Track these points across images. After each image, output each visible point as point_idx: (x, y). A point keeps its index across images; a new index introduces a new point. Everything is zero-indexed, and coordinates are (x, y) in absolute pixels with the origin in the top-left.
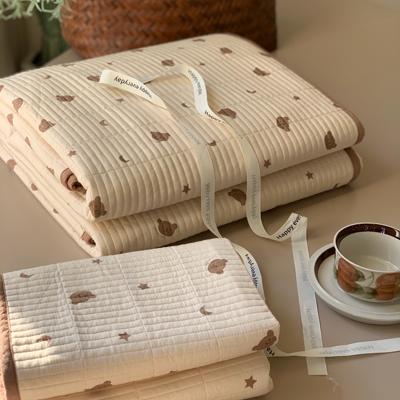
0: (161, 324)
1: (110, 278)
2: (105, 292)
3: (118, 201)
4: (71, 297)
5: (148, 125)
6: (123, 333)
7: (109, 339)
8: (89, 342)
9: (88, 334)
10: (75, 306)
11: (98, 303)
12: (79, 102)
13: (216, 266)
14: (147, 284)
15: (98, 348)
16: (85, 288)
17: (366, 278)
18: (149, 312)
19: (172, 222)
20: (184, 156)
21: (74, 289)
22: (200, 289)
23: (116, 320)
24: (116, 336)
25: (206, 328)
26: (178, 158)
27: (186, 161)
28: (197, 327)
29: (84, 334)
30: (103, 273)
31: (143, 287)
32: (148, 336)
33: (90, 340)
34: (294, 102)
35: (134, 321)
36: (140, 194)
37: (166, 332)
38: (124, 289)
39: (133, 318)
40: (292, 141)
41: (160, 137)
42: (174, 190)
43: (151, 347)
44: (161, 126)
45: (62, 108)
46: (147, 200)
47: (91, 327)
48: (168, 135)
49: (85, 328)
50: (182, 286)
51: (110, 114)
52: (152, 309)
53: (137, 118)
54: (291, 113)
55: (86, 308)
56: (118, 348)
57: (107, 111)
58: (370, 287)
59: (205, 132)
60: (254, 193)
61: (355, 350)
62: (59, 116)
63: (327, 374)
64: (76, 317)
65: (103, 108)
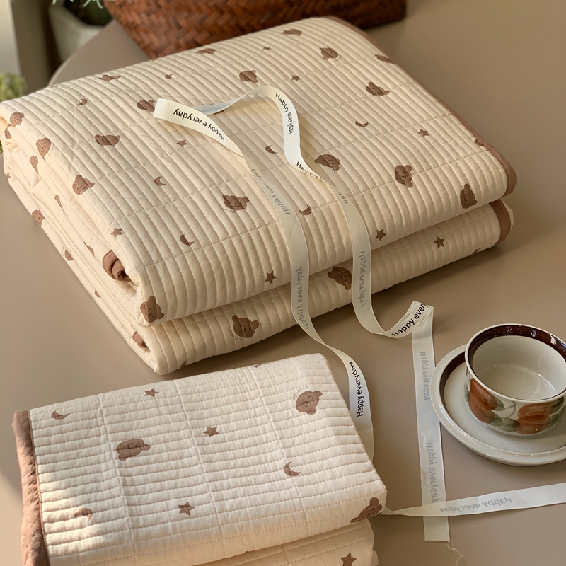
0: (234, 489)
1: (168, 420)
2: (162, 440)
3: (178, 301)
4: (118, 449)
5: (220, 184)
6: (184, 504)
7: (166, 512)
8: (141, 517)
9: (140, 505)
10: (123, 462)
11: (152, 457)
12: (127, 146)
13: (307, 402)
14: (216, 428)
15: (152, 525)
16: (135, 434)
17: (505, 406)
18: (218, 471)
19: (252, 319)
20: (267, 232)
21: (122, 437)
22: (285, 437)
23: (176, 484)
24: (176, 508)
25: (291, 496)
26: (259, 235)
27: (270, 238)
28: (279, 495)
29: (135, 505)
30: (159, 410)
31: (210, 432)
32: (217, 509)
33: (142, 515)
34: (420, 140)
35: (199, 484)
36: (208, 289)
37: (240, 503)
38: (186, 436)
39: (198, 480)
40: (415, 201)
41: (236, 203)
42: (254, 279)
43: (220, 522)
44: (237, 186)
45: (104, 157)
46: (218, 296)
47: (144, 494)
48: (246, 200)
49: (135, 496)
50: (261, 431)
51: (168, 166)
52: (222, 468)
53: (204, 172)
54: (416, 159)
55: (137, 466)
56: (178, 526)
57: (164, 161)
58: (511, 418)
59: (297, 193)
60: (362, 274)
61: (488, 505)
62: (99, 171)
63: (449, 540)
64: (124, 479)
65: (158, 155)
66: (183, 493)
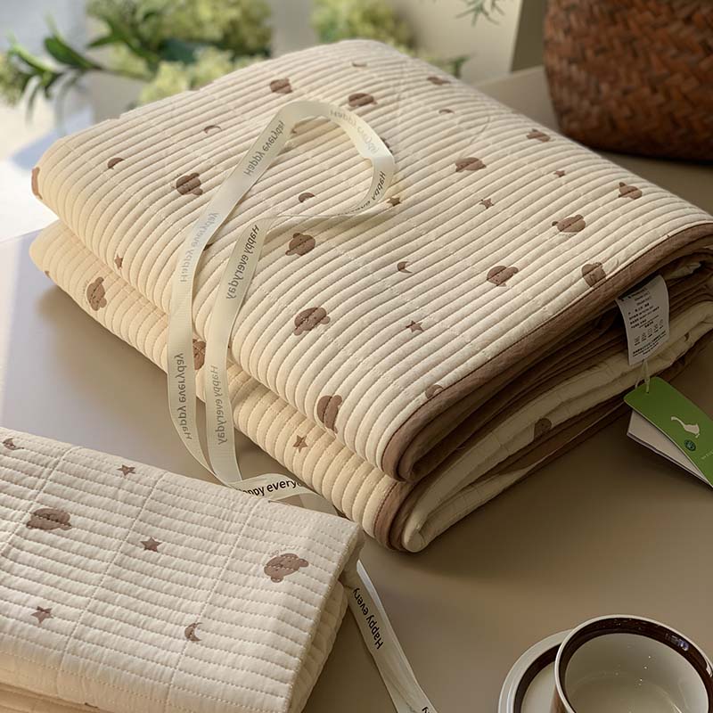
0: (112, 620)
1: (117, 507)
2: (90, 527)
4: (35, 514)
6: (45, 608)
7: (20, 607)
13: (282, 566)
14: (159, 543)
16: (69, 506)
21: (53, 502)
22: (223, 592)
23: (59, 582)
24: (33, 608)
28: (157, 653)
30: (117, 493)
31: (149, 545)
35: (81, 596)
38: (118, 536)
49: (4, 573)
52: (124, 590)
55: (38, 541)
56: (19, 628)
66: (55, 595)
